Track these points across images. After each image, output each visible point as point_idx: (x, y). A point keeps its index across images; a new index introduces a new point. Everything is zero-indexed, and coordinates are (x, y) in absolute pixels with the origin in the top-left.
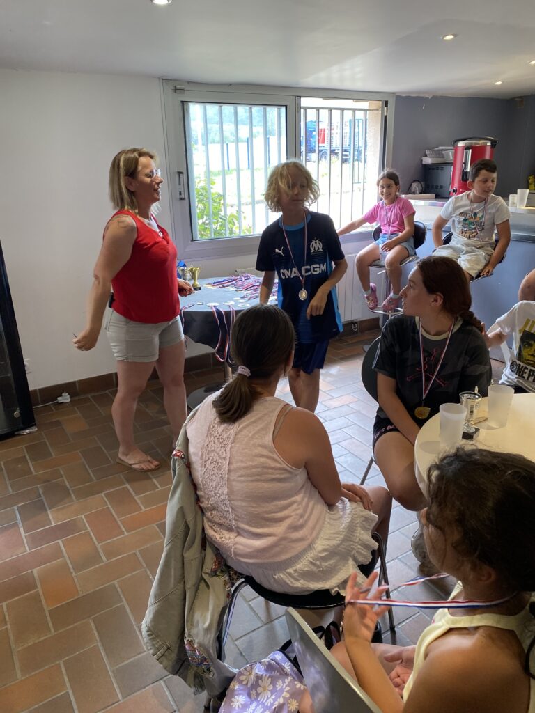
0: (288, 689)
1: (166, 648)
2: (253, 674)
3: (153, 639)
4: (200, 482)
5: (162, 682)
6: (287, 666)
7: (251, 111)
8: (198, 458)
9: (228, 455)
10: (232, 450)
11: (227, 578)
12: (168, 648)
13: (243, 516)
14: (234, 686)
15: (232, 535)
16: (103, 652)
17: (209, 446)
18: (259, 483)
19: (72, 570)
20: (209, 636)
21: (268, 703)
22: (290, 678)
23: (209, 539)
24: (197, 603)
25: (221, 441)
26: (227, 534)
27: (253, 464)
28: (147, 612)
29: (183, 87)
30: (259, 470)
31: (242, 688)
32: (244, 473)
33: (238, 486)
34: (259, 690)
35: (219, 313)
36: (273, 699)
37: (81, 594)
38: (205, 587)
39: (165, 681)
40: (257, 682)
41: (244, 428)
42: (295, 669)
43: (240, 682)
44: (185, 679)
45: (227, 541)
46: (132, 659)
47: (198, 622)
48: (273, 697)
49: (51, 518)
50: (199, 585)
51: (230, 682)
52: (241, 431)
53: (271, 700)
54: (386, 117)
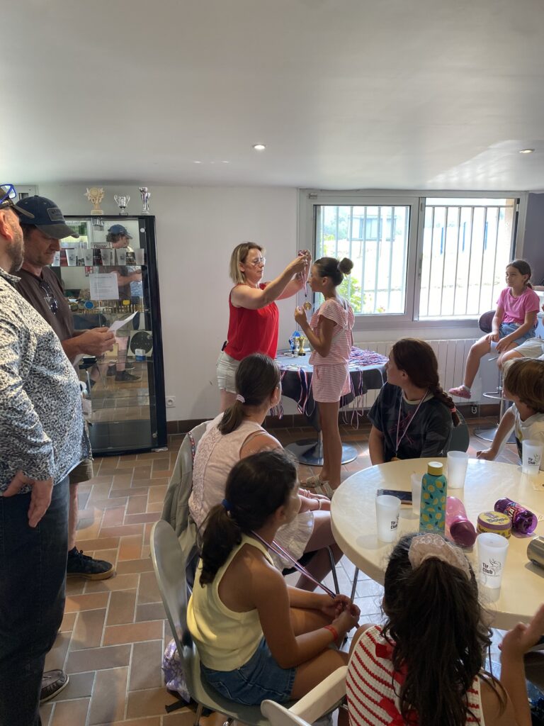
7: (380, 211)
9: (212, 449)
10: (216, 447)
16: (137, 594)
19: (143, 543)
29: (317, 194)
35: (302, 373)
37: (142, 558)
49: (147, 508)
54: (517, 213)
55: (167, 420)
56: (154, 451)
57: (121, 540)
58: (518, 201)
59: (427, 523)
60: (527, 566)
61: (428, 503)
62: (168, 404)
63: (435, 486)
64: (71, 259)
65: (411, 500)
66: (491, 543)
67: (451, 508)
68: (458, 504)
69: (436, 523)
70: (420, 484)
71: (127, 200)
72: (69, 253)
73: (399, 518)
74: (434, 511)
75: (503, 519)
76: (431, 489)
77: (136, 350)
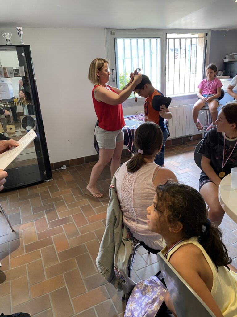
0: (159, 291)
1: (106, 270)
2: (144, 284)
3: (101, 266)
4: (121, 199)
5: (104, 286)
6: (159, 282)
7: (144, 41)
8: (120, 189)
9: (133, 188)
10: (135, 186)
11: (132, 242)
12: (107, 270)
13: (140, 215)
14: (135, 289)
15: (135, 223)
16: (80, 272)
17: (125, 184)
18: (147, 200)
19: (67, 238)
20: (124, 266)
21: (150, 296)
22: (160, 287)
23: (125, 225)
24: (119, 252)
25: (130, 182)
26: (133, 223)
27: (144, 192)
28: (98, 255)
29: (114, 32)
30: (147, 194)
31: (139, 290)
32: (140, 196)
33: (137, 202)
34: (146, 291)
36: (153, 295)
37: (71, 248)
38: (123, 245)
39: (105, 285)
40: (145, 288)
41: (140, 176)
42: (162, 283)
43: (138, 288)
44: (114, 285)
45: (133, 226)
46: (92, 275)
47: (120, 260)
48: (153, 294)
49: (58, 216)
50: (120, 244)
51: (134, 287)
52: (138, 177)
53: (151, 295)
54: (206, 41)
56: (46, 182)
57: (52, 238)
58: (207, 34)
77: (27, 127)
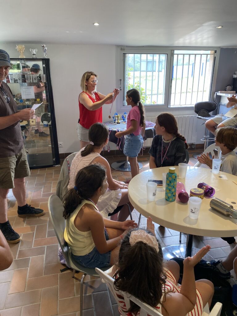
7: (153, 56)
9: (78, 164)
25: (78, 160)
29: (124, 48)
54: (215, 57)
55: (60, 153)
56: (54, 166)
57: (40, 204)
58: (216, 52)
59: (168, 193)
60: (209, 210)
61: (169, 185)
62: (59, 146)
63: (172, 177)
64: (11, 80)
65: (162, 184)
66: (195, 201)
67: (179, 187)
68: (182, 186)
69: (172, 193)
70: (165, 177)
71: (36, 51)
72: (10, 77)
73: (157, 191)
74: (171, 188)
75: (201, 191)
76: (170, 179)
77: (44, 122)
